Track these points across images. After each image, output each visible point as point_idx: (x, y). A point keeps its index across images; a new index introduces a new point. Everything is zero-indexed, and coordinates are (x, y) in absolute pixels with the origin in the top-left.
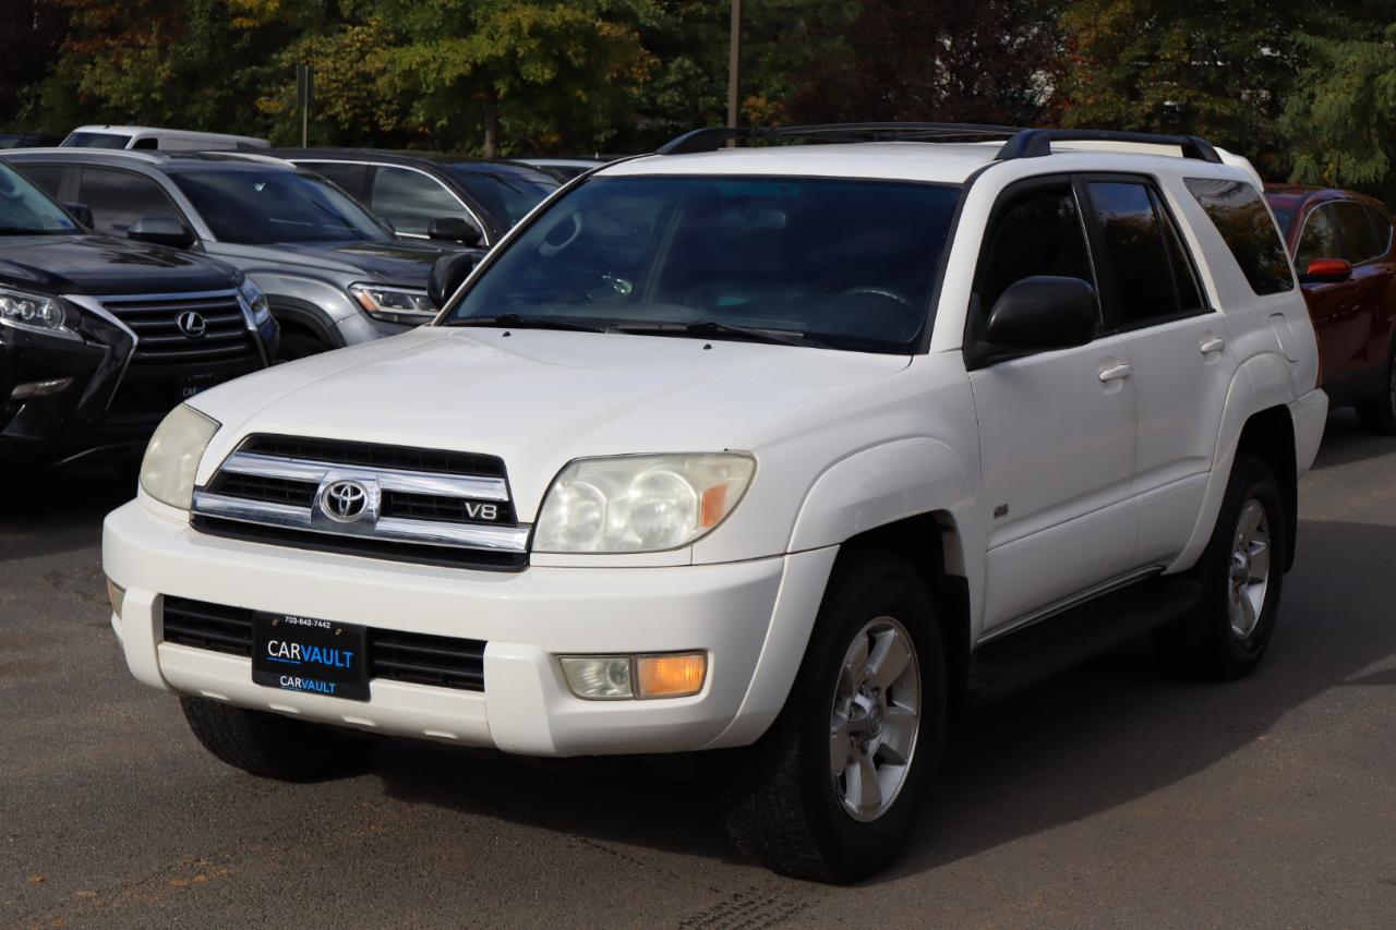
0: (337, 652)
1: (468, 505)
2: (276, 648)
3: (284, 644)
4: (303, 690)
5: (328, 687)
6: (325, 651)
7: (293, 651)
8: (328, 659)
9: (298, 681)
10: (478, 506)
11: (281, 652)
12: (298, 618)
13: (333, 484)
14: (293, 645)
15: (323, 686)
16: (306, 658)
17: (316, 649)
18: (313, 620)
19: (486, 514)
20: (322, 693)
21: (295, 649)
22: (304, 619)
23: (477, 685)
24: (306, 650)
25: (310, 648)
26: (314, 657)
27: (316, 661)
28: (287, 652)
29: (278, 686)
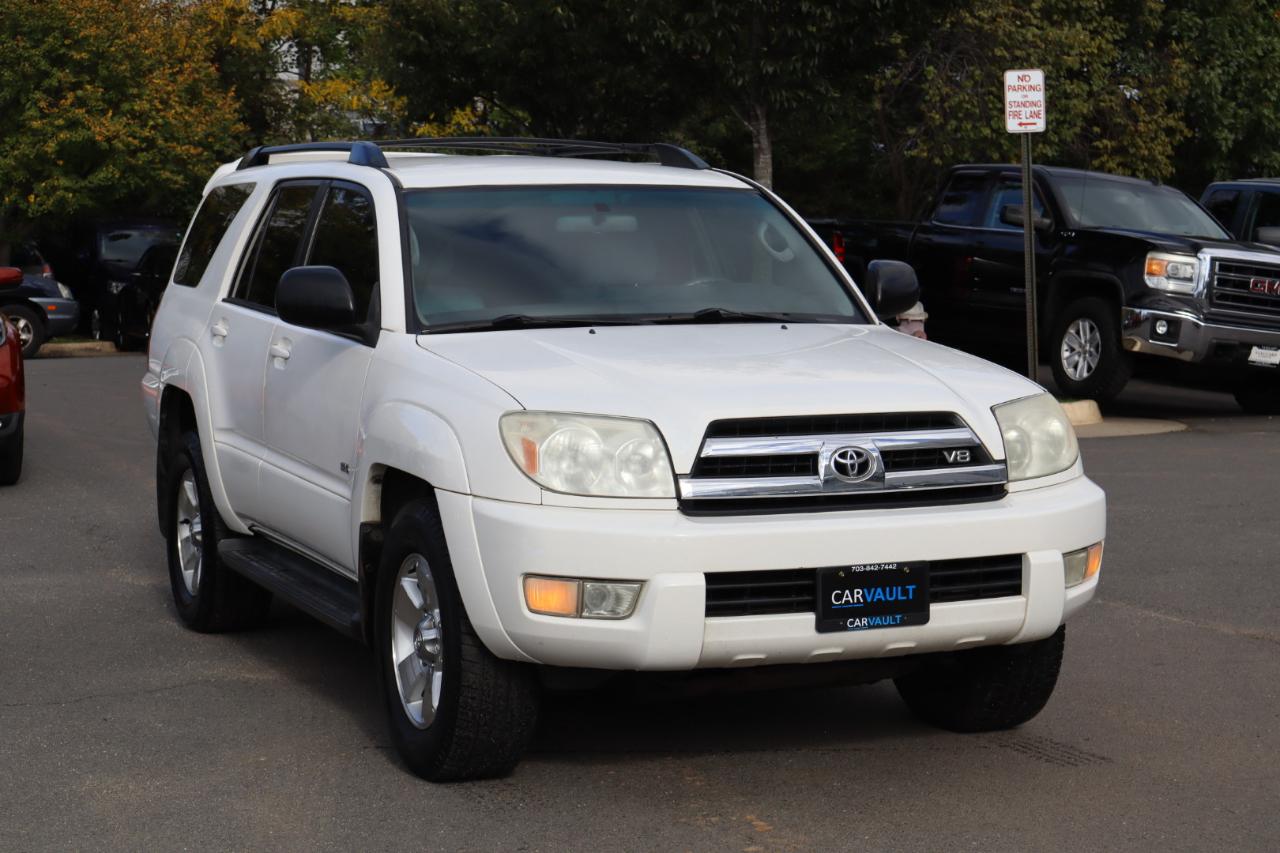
0: (899, 588)
1: (946, 453)
2: (839, 597)
3: (847, 592)
4: (870, 627)
5: (895, 619)
6: (888, 589)
7: (856, 596)
8: (891, 596)
9: (865, 621)
10: (954, 453)
11: (844, 599)
12: (865, 566)
13: (835, 452)
14: (856, 591)
15: (889, 619)
16: (869, 600)
17: (879, 590)
18: (879, 565)
19: (962, 458)
20: (889, 626)
21: (858, 594)
22: (871, 565)
23: (1016, 590)
24: (869, 593)
25: (873, 590)
26: (877, 597)
27: (879, 600)
28: (850, 599)
29: (845, 628)
